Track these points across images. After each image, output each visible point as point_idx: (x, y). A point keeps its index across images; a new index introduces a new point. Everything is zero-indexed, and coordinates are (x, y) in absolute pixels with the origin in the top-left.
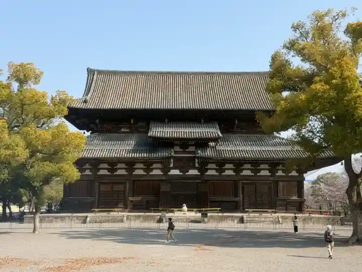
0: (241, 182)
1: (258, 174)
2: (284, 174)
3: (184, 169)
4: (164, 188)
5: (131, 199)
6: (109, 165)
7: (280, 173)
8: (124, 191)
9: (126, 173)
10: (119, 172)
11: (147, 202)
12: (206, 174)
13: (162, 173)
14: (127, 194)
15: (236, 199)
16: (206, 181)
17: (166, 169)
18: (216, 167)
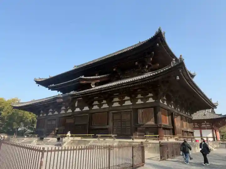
0: (111, 112)
1: (123, 105)
2: (143, 102)
3: (82, 107)
7: (139, 102)
12: (92, 108)
15: (107, 127)
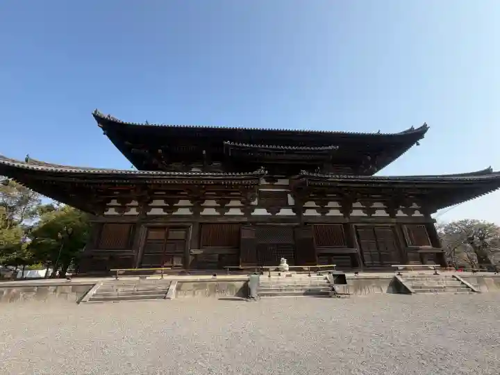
1: (373, 215)
3: (273, 208)
4: (246, 234)
5: (194, 252)
6: (166, 202)
7: (400, 214)
8: (185, 240)
9: (191, 213)
10: (181, 212)
11: (221, 256)
12: (304, 214)
13: (242, 214)
14: (189, 244)
15: (353, 250)
16: (306, 223)
17: (247, 208)
18: (316, 206)
